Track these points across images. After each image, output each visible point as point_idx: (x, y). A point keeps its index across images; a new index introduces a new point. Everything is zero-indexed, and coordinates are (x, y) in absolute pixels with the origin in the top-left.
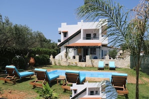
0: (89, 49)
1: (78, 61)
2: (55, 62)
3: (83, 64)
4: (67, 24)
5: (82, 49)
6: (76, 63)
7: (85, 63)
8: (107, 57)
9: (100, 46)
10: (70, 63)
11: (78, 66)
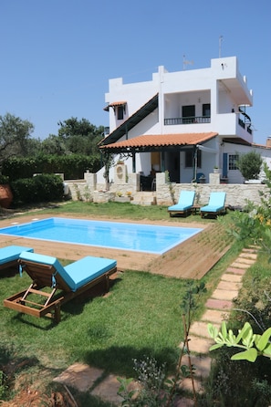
0: (182, 155)
1: (135, 188)
2: (78, 193)
3: (146, 198)
4: (124, 83)
6: (129, 195)
7: (155, 193)
8: (215, 177)
9: (195, 145)
10: (114, 194)
11: (132, 202)
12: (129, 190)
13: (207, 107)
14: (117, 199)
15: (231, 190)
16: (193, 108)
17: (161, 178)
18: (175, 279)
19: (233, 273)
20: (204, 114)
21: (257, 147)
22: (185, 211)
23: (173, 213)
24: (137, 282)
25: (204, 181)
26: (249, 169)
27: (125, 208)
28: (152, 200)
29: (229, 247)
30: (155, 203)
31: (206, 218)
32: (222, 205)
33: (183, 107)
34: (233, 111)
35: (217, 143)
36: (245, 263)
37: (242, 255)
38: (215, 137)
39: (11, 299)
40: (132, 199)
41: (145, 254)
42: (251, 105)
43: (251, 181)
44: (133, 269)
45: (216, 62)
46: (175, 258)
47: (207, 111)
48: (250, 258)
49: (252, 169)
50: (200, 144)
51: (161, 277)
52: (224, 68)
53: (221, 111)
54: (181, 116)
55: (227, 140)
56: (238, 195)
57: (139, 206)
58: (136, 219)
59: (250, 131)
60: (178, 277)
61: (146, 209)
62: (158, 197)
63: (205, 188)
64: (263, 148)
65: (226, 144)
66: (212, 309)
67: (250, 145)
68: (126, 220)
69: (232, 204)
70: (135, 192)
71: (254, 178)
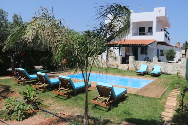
0: (139, 49)
1: (120, 62)
2: (94, 63)
3: (125, 67)
5: (131, 48)
6: (117, 65)
7: (128, 65)
8: (155, 59)
9: (147, 45)
10: (110, 64)
11: (118, 68)
12: (117, 63)
13: (150, 29)
14: (112, 66)
15: (163, 65)
16: (144, 28)
17: (131, 58)
18: (149, 97)
19: (172, 97)
20: (149, 31)
21: (173, 46)
22: (143, 73)
23: (138, 74)
24: (135, 98)
25: (150, 61)
26: (170, 56)
27: (116, 70)
28: (127, 68)
29: (167, 88)
30: (128, 69)
31: (152, 76)
32: (159, 71)
33: (140, 28)
34: (162, 31)
35: (155, 44)
36: (175, 94)
37: (173, 91)
38: (154, 42)
39: (93, 100)
40: (118, 67)
41: (133, 88)
42: (170, 28)
43: (171, 61)
44: (132, 93)
45: (156, 9)
46: (146, 90)
47: (150, 30)
48: (177, 92)
49: (171, 56)
50: (149, 44)
51: (143, 97)
52: (160, 12)
53: (157, 30)
54: (138, 32)
55: (159, 43)
56: (166, 67)
57: (122, 70)
58: (123, 75)
59: (169, 39)
60: (150, 97)
61: (125, 71)
62: (130, 66)
63: (151, 64)
64: (176, 47)
65: (159, 45)
66: (168, 108)
67: (170, 46)
68: (119, 75)
69: (163, 71)
70: (120, 64)
71: (172, 60)
